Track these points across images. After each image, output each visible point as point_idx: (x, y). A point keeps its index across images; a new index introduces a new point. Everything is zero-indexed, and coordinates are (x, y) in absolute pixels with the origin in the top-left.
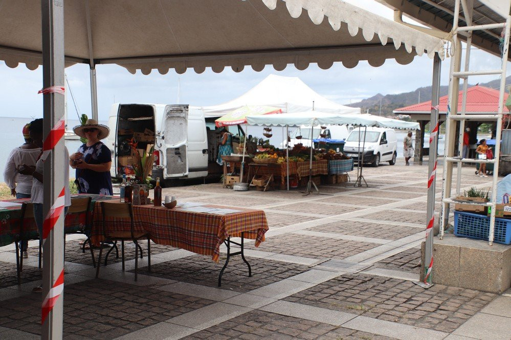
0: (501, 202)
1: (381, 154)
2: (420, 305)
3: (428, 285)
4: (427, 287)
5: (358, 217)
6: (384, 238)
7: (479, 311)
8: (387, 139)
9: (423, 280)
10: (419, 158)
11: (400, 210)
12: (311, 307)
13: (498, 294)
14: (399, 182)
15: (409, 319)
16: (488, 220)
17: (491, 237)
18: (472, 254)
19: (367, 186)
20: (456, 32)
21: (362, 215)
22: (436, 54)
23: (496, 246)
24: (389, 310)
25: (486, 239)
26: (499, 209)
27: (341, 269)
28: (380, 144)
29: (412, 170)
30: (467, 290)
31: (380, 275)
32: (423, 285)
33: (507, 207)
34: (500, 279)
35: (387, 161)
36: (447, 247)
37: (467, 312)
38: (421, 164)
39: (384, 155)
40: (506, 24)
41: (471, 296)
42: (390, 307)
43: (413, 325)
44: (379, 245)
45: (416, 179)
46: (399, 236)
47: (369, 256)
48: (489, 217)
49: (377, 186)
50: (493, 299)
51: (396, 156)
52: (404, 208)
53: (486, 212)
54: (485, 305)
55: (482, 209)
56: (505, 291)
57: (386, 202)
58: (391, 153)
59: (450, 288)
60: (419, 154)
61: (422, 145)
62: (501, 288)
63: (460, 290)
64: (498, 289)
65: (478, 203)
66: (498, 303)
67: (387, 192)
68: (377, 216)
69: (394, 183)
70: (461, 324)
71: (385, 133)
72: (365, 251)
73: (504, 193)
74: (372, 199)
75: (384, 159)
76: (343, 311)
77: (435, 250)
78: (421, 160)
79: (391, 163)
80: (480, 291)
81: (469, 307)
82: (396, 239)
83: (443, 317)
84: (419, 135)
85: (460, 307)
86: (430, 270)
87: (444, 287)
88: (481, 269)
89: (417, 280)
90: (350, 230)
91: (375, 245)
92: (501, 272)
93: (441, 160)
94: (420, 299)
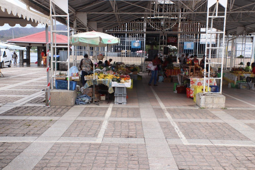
0: (71, 76)
1: (4, 62)
2: (49, 112)
3: (49, 106)
4: (49, 107)
5: (8, 89)
6: (25, 95)
7: (68, 111)
8: (6, 55)
9: (47, 105)
10: (22, 64)
11: (25, 85)
12: (11, 116)
13: (72, 106)
14: (18, 75)
15: (47, 115)
16: (67, 82)
17: (69, 88)
18: (63, 94)
19: (4, 77)
20: (51, 17)
21: (10, 88)
22: (46, 24)
23: (70, 91)
24: (39, 114)
25: (67, 89)
26: (70, 78)
27: (14, 106)
28: (3, 57)
29: (21, 70)
30: (62, 106)
31: (30, 106)
32: (47, 107)
33: (73, 77)
34: (72, 101)
35: (7, 66)
36: (54, 92)
37: (65, 111)
38: (23, 67)
39: (5, 62)
40: (67, 16)
41: (64, 108)
42: (39, 113)
43: (49, 116)
44: (24, 97)
45: (25, 73)
46: (30, 94)
47: (21, 101)
48: (68, 81)
49: (8, 76)
50: (71, 108)
51: (11, 63)
52: (26, 84)
53: (66, 79)
54: (69, 109)
55: (65, 79)
56: (74, 105)
57: (17, 83)
58: (9, 61)
59: (56, 106)
60: (22, 62)
61: (23, 58)
62: (73, 104)
63: (60, 107)
64: (72, 105)
65: (64, 76)
66: (72, 108)
67: (15, 79)
68: (16, 87)
69: (15, 75)
70: (63, 115)
71: (5, 52)
72: (19, 99)
73: (71, 73)
74: (9, 82)
75: (5, 64)
76: (23, 116)
77: (50, 94)
78: (23, 65)
79: (9, 66)
80: (66, 106)
81: (65, 110)
82: (29, 95)
83: (58, 113)
84: (21, 53)
85: (62, 111)
86: (49, 101)
87: (55, 106)
88: (66, 99)
89: (45, 105)
90: (8, 93)
91: (22, 98)
92: (73, 99)
93: (32, 65)
94: (48, 110)
